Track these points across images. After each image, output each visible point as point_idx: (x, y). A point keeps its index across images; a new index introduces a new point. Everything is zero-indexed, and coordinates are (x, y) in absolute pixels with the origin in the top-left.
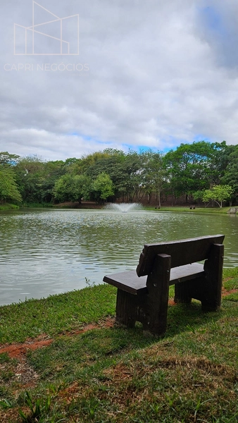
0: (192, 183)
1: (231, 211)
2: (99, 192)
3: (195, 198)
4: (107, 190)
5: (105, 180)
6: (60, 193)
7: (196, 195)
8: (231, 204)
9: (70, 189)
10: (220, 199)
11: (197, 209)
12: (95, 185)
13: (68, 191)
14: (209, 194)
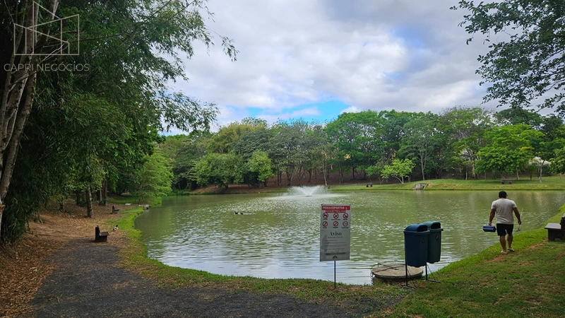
0: (361, 156)
1: (417, 187)
2: (256, 174)
3: (370, 174)
4: (266, 171)
5: (262, 158)
6: (203, 177)
7: (370, 170)
8: (409, 179)
9: (217, 172)
10: (402, 175)
11: (375, 186)
12: (252, 165)
13: (213, 174)
14: (388, 170)
